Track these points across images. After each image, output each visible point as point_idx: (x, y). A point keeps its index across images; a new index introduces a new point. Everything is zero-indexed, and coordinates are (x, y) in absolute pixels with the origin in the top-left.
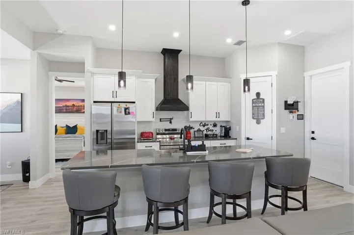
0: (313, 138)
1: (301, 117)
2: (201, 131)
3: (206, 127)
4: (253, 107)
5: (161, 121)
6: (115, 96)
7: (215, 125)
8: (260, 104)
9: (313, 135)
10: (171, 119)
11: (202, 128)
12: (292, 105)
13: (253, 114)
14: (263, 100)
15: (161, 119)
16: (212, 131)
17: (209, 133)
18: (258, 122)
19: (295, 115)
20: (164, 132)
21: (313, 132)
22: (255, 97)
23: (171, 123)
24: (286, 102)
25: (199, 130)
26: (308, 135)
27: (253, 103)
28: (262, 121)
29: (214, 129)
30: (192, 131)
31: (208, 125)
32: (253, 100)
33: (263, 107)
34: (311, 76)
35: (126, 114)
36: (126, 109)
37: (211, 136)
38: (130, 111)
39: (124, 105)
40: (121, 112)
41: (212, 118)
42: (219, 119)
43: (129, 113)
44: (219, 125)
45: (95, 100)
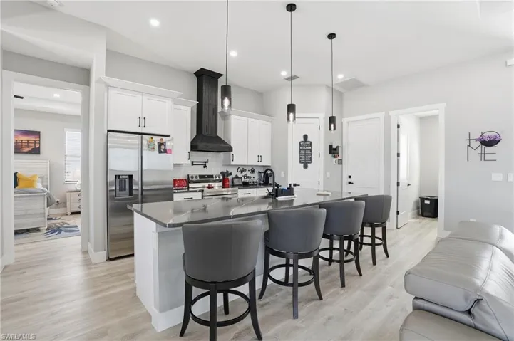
0: (350, 183)
1: (340, 162)
2: (238, 177)
3: (244, 173)
4: (300, 150)
5: (193, 165)
6: (142, 124)
7: (253, 171)
8: (308, 148)
9: (349, 180)
10: (206, 162)
11: (240, 175)
12: (336, 149)
13: (300, 158)
14: (311, 143)
15: (193, 162)
16: (250, 177)
17: (247, 180)
18: (306, 167)
19: (336, 159)
20: (198, 179)
21: (350, 177)
22: (303, 140)
23: (205, 167)
24: (331, 146)
25: (237, 177)
26: (346, 180)
27: (300, 145)
28: (309, 165)
29: (252, 175)
30: (230, 177)
31: (245, 171)
32: (300, 142)
33: (311, 150)
34: (348, 123)
35: (160, 152)
36: (160, 145)
37: (252, 183)
38: (167, 148)
39: (157, 139)
40: (154, 149)
41: (254, 162)
42: (260, 164)
43: (165, 151)
44: (257, 171)
45: (109, 129)
